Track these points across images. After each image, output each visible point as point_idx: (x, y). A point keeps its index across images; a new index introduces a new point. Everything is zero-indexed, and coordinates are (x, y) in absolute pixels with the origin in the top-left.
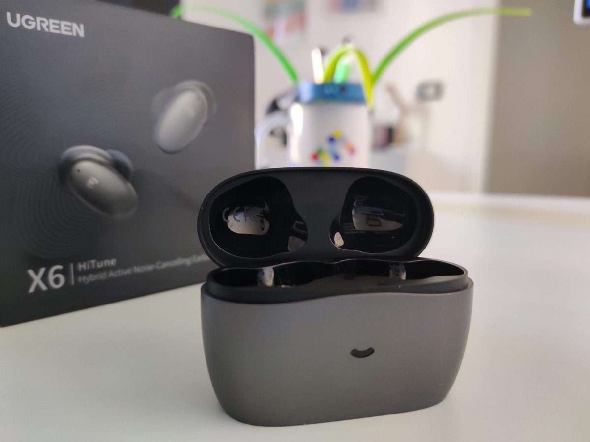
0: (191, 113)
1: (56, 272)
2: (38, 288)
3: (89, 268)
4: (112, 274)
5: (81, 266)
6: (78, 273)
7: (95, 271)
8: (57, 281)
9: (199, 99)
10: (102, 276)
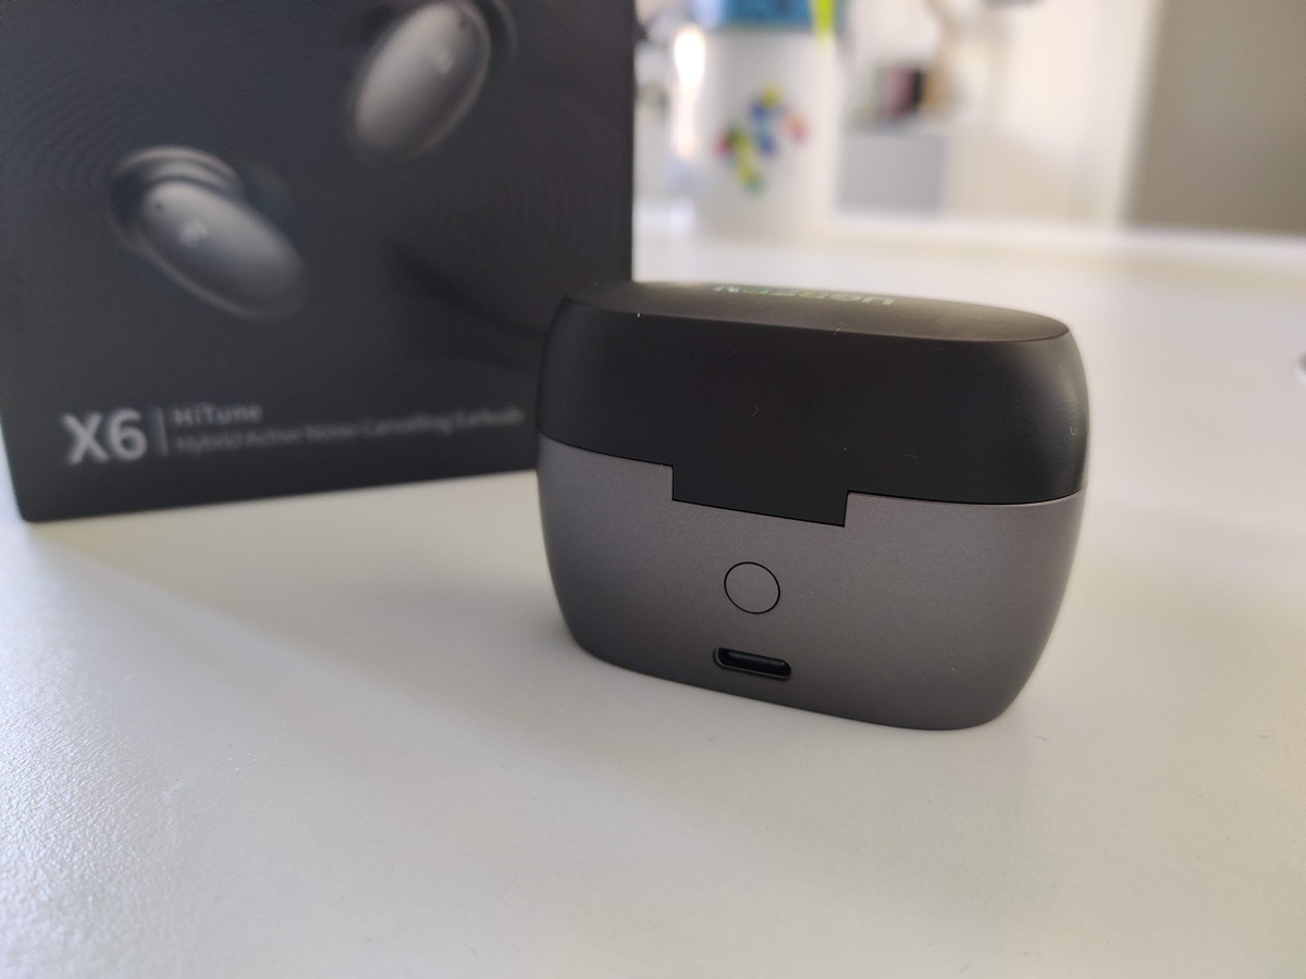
0: (444, 60)
1: (126, 424)
2: (88, 458)
3: (198, 420)
4: (253, 439)
5: (181, 417)
6: (174, 431)
7: (214, 429)
8: (127, 443)
9: (464, 23)
10: (229, 442)
